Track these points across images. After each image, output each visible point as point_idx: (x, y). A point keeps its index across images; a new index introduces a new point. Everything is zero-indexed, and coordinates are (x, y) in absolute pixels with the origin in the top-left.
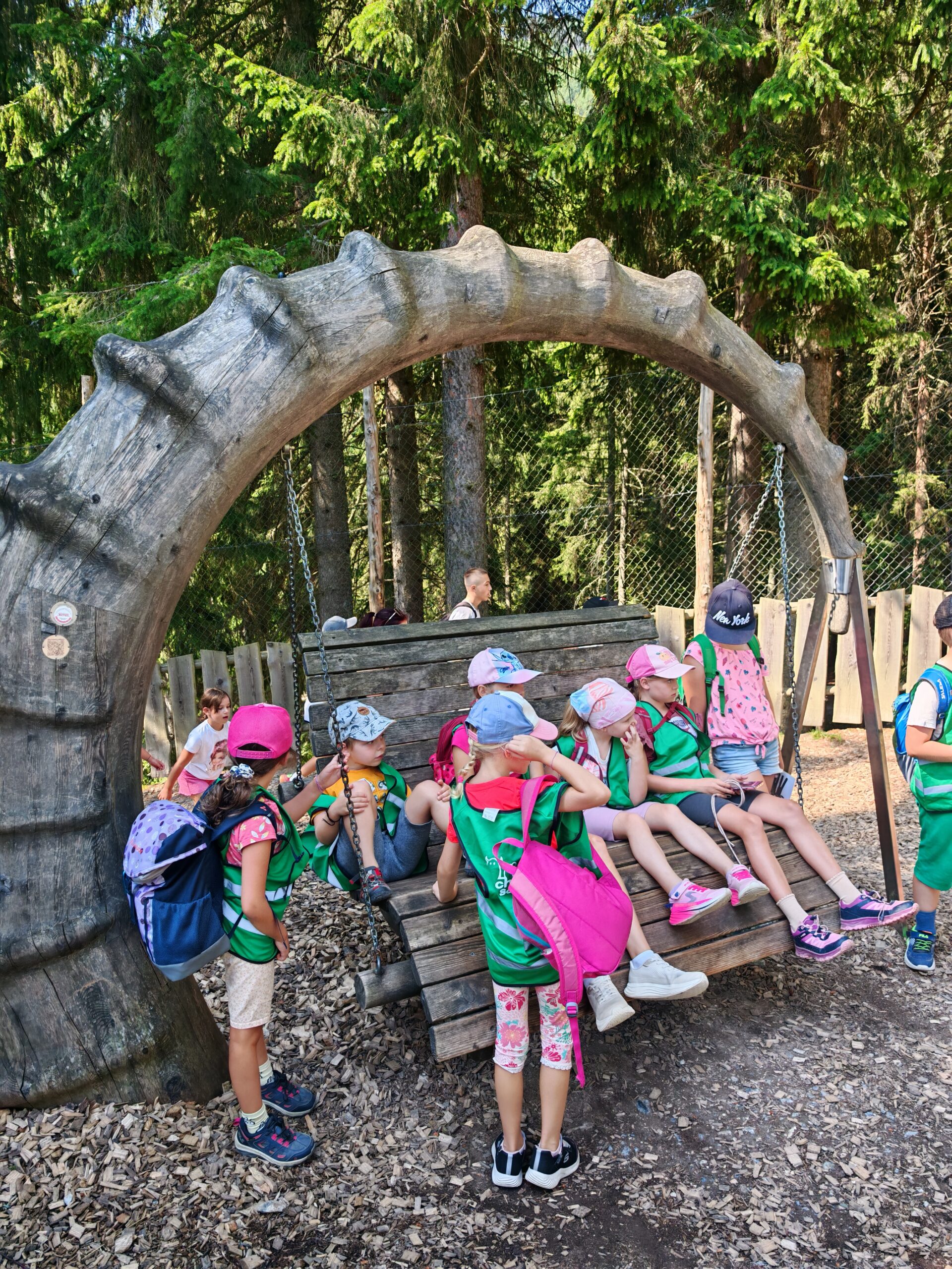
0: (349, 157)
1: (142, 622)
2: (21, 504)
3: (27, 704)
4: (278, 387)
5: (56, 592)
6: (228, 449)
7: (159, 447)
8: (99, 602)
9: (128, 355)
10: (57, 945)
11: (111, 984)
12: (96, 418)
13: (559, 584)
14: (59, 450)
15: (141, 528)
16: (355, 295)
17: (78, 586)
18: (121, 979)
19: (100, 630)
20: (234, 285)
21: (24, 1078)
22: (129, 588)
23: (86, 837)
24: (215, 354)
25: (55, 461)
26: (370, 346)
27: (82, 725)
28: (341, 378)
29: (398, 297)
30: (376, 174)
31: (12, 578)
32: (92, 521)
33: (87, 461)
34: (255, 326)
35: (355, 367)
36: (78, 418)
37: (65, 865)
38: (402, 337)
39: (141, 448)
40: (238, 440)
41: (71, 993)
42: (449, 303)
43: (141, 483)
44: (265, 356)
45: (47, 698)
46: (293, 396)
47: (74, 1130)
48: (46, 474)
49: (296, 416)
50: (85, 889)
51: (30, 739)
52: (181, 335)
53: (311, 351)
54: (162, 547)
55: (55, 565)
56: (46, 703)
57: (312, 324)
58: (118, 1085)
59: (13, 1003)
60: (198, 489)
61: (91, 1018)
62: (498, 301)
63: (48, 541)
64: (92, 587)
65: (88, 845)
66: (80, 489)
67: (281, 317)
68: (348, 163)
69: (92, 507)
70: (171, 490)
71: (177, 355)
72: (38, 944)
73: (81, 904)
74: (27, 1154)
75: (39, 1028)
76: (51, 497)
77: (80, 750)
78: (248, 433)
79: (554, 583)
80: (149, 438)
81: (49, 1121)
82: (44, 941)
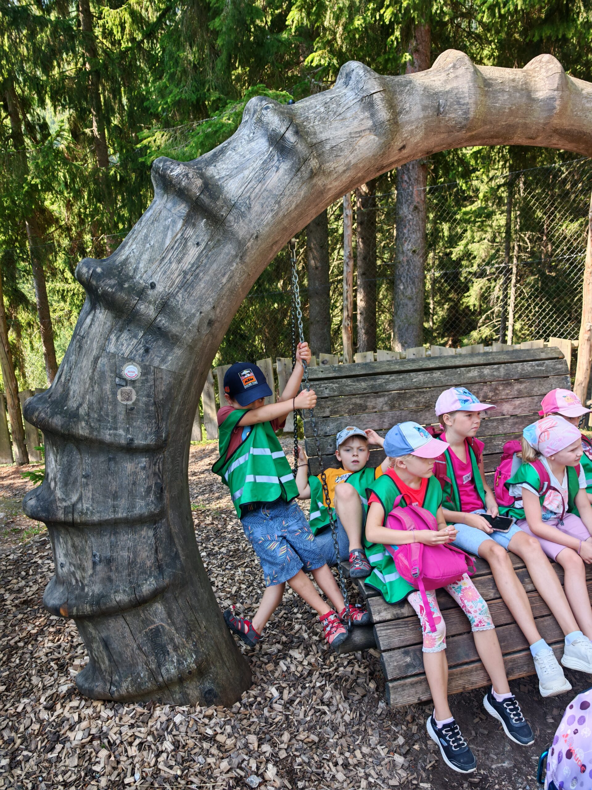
0: (337, 18)
1: (187, 376)
2: (100, 291)
3: (107, 436)
4: (287, 193)
5: (126, 355)
6: (249, 244)
7: (198, 244)
8: (156, 363)
9: (175, 173)
10: (130, 601)
11: (167, 627)
12: (153, 223)
13: (467, 311)
14: (127, 248)
15: (186, 307)
16: (349, 115)
17: (141, 351)
18: (173, 624)
19: (158, 383)
20: (255, 112)
21: (111, 683)
22: (178, 351)
23: (149, 528)
24: (240, 168)
25: (124, 257)
26: (360, 156)
27: (147, 451)
28: (336, 184)
29: (383, 114)
30: (357, 29)
31: (95, 345)
32: (150, 302)
33: (146, 257)
34: (271, 144)
35: (348, 174)
36: (140, 224)
37: (135, 546)
38: (386, 147)
39: (185, 245)
40: (257, 237)
41: (140, 632)
42: (424, 118)
43: (185, 273)
44: (278, 168)
45: (121, 432)
46: (297, 200)
47: (143, 722)
48: (117, 267)
49: (301, 215)
50: (149, 563)
51: (110, 460)
52: (215, 155)
53: (314, 163)
54: (201, 321)
55: (125, 335)
56: (120, 435)
57: (314, 141)
58: (172, 693)
59: (103, 635)
60: (227, 276)
61: (153, 649)
62: (466, 113)
63: (120, 318)
64: (151, 352)
65: (151, 533)
66: (141, 279)
67: (290, 137)
68: (337, 23)
69: (150, 292)
70: (207, 278)
71: (211, 171)
72: (118, 599)
73: (146, 573)
74: (113, 737)
75: (120, 653)
76: (120, 285)
77: (144, 468)
78: (264, 231)
79: (464, 310)
80: (190, 237)
81: (128, 713)
82: (121, 597)
